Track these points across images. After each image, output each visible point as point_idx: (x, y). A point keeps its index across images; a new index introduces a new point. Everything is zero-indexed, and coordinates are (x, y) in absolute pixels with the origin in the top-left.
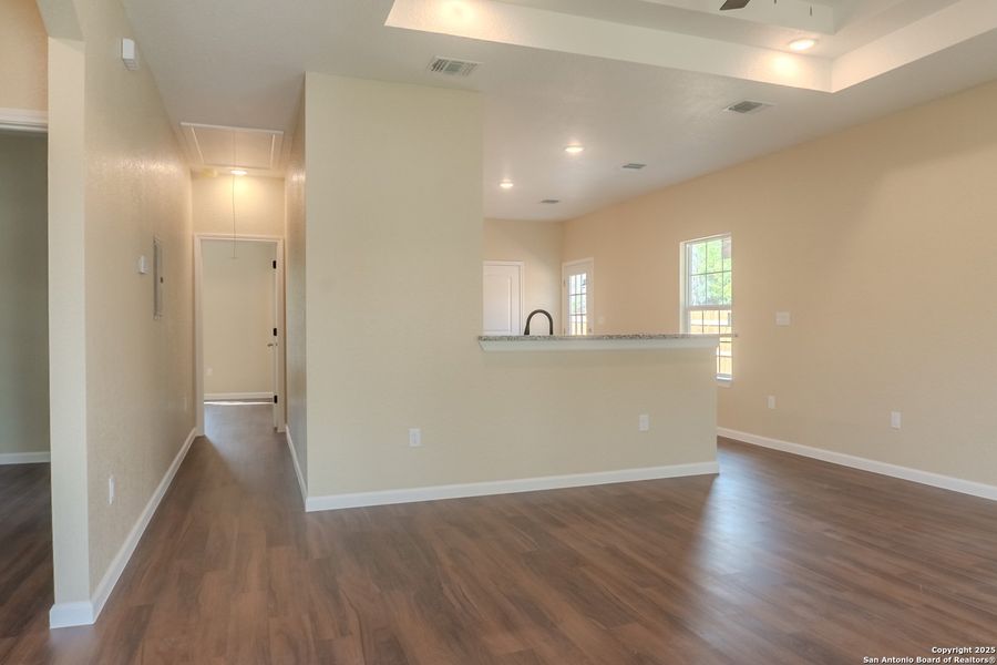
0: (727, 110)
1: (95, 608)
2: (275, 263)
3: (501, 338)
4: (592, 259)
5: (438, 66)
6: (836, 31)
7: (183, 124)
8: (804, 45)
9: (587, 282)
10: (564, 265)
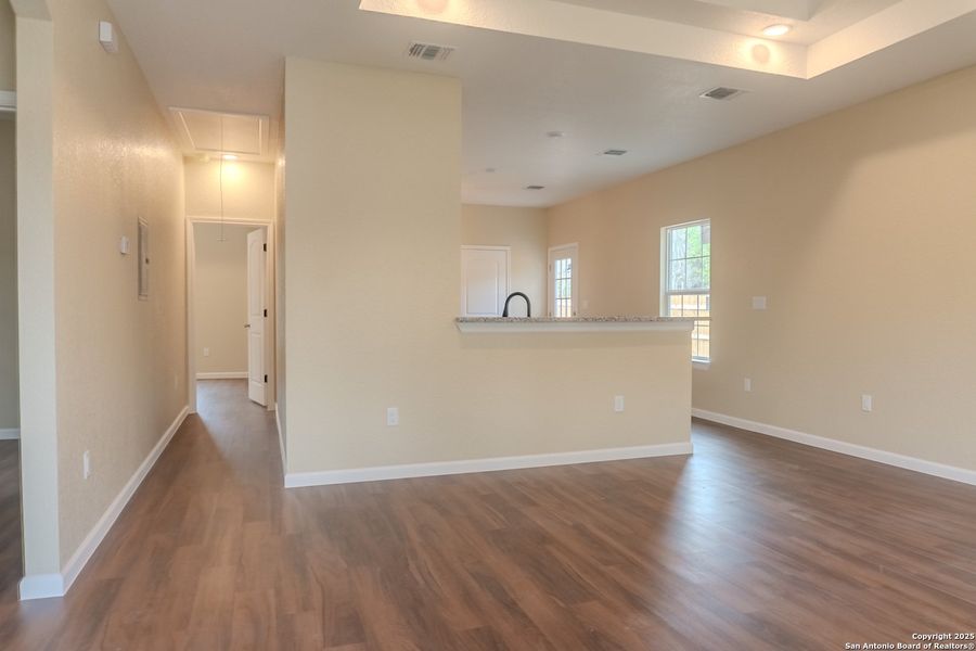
0: (703, 96)
1: (65, 580)
2: (265, 246)
3: (477, 320)
4: (576, 244)
5: (415, 50)
6: (810, 18)
7: (171, 108)
8: (780, 31)
9: (572, 267)
10: (550, 250)
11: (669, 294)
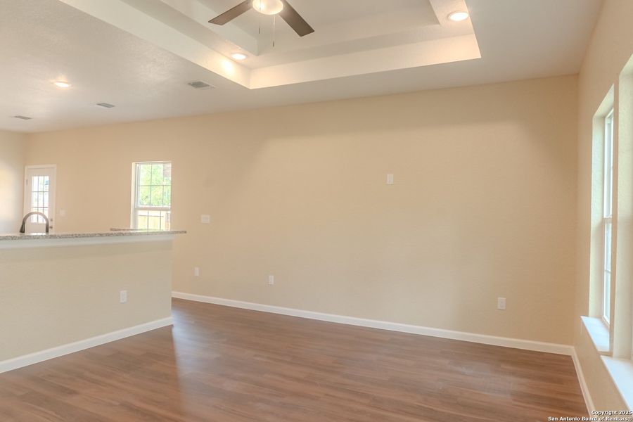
0: (185, 85)
4: (54, 166)
8: (240, 57)
9: (50, 183)
10: (26, 168)
11: (136, 209)
